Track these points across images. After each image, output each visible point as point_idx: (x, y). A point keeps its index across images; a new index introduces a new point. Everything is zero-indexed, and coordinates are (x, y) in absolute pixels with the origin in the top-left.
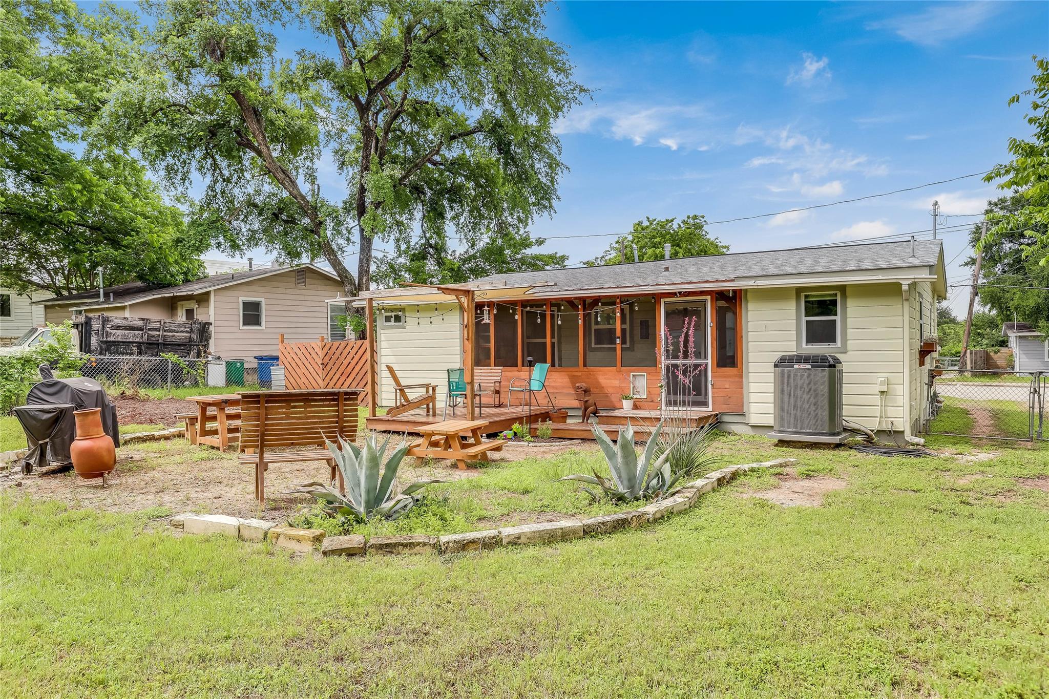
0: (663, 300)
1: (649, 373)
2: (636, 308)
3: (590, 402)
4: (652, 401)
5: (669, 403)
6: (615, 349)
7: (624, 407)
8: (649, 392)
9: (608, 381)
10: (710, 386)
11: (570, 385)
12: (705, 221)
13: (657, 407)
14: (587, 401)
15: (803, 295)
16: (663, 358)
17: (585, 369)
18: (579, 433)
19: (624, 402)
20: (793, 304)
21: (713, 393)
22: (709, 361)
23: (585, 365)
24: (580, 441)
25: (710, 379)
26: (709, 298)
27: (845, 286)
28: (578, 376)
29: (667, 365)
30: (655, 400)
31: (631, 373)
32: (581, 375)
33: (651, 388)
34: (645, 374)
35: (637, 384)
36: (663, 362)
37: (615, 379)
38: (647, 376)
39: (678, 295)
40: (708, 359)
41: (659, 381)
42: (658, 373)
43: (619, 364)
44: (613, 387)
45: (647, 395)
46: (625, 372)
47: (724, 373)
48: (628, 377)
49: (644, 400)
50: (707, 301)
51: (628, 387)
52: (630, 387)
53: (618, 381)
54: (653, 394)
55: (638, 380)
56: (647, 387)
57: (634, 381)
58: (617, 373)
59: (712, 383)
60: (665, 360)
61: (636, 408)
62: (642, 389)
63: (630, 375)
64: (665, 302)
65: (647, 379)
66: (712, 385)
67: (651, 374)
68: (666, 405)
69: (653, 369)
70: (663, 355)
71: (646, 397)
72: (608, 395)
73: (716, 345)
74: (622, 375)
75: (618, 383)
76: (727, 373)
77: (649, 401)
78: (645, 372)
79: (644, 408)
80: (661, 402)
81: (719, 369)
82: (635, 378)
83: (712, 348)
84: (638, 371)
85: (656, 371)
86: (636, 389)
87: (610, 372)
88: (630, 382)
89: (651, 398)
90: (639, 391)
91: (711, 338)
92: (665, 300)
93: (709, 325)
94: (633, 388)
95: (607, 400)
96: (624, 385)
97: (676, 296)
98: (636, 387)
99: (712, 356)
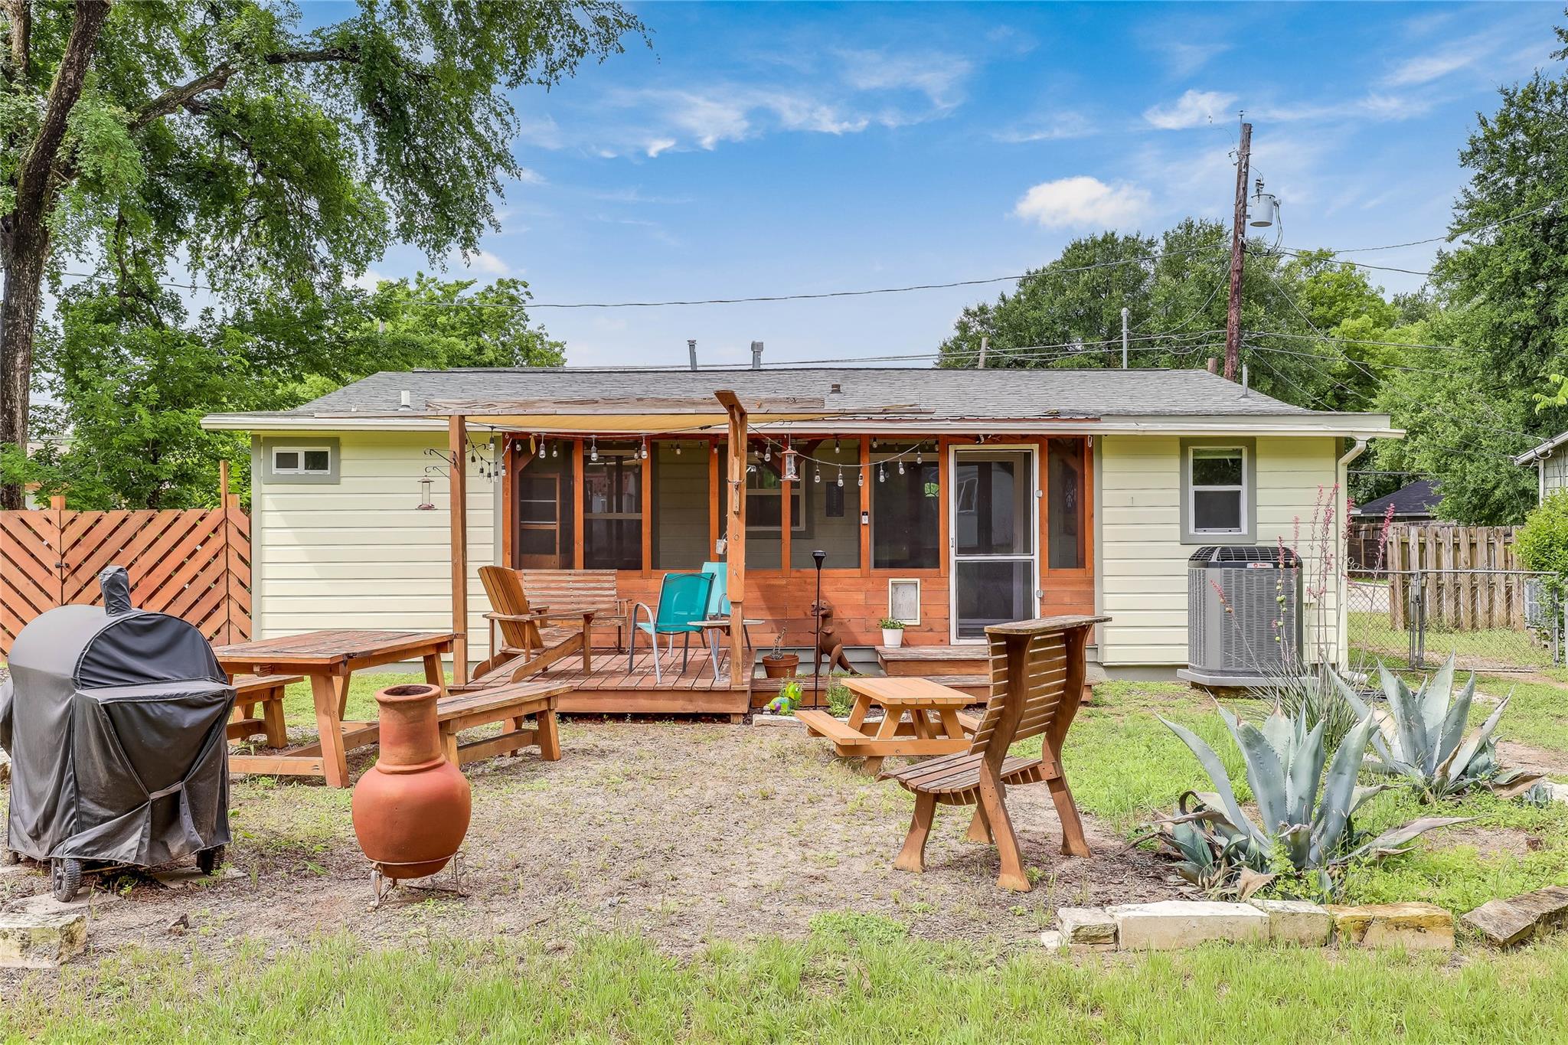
0: (952, 449)
1: (924, 580)
4: (932, 631)
5: (962, 633)
6: (778, 536)
7: (887, 643)
8: (924, 614)
9: (842, 595)
10: (1037, 601)
11: (762, 604)
15: (1190, 450)
16: (952, 551)
17: (795, 573)
19: (886, 632)
20: (1176, 463)
21: (1042, 613)
22: (1036, 558)
23: (794, 566)
25: (1037, 587)
26: (1036, 447)
27: (1254, 439)
28: (780, 586)
29: (961, 566)
30: (937, 628)
31: (890, 580)
32: (787, 584)
33: (929, 607)
34: (918, 580)
35: (900, 600)
36: (953, 559)
37: (859, 590)
38: (921, 584)
39: (983, 440)
40: (1033, 554)
41: (944, 593)
42: (942, 578)
43: (865, 562)
44: (854, 606)
45: (921, 618)
46: (880, 577)
47: (1062, 578)
48: (885, 586)
49: (917, 628)
50: (1032, 452)
51: (883, 606)
52: (888, 606)
53: (864, 594)
54: (933, 617)
55: (903, 593)
56: (921, 605)
57: (895, 594)
58: (861, 579)
59: (1042, 596)
60: (956, 555)
61: (908, 643)
62: (910, 609)
63: (888, 583)
64: (956, 452)
65: (921, 590)
66: (1040, 598)
67: (929, 580)
68: (960, 635)
69: (933, 571)
70: (952, 546)
71: (921, 624)
72: (844, 621)
73: (1048, 530)
74: (873, 583)
75: (863, 597)
76: (1067, 577)
77: (926, 630)
78: (917, 577)
79: (914, 643)
80: (949, 631)
81: (1054, 571)
82: (897, 588)
83: (1041, 534)
84: (903, 577)
85: (939, 576)
86: (897, 609)
87: (847, 578)
88: (888, 596)
89: (928, 624)
90: (905, 614)
91: (1040, 517)
92: (957, 448)
93: (1036, 494)
94: (893, 608)
95: (846, 630)
96: (875, 601)
97: (977, 442)
98: (899, 605)
99: (1041, 548)
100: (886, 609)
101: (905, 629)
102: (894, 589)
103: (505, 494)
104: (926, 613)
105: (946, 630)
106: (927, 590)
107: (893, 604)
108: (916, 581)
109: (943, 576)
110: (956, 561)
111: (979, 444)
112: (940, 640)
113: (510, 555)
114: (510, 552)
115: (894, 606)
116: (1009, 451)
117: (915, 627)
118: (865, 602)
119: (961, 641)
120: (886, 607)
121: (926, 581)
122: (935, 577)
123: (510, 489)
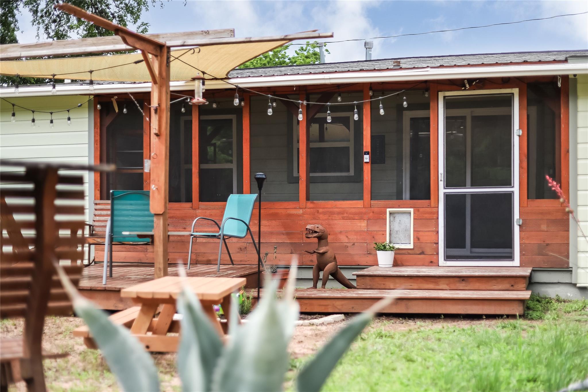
0: (441, 95)
1: (417, 209)
2: (382, 112)
3: (328, 255)
4: (422, 253)
5: (449, 255)
7: (380, 262)
8: (417, 239)
10: (516, 229)
12: (327, 51)
13: (434, 263)
14: (323, 254)
16: (441, 184)
17: (309, 204)
18: (338, 303)
19: (380, 254)
21: (521, 238)
22: (516, 189)
23: (308, 199)
24: (342, 316)
25: (516, 217)
26: (516, 91)
28: (299, 216)
29: (447, 197)
30: (428, 251)
31: (388, 210)
32: (303, 214)
33: (421, 233)
34: (412, 210)
35: (396, 226)
36: (442, 191)
37: (361, 219)
38: (414, 213)
39: (467, 86)
40: (513, 187)
41: (434, 221)
42: (432, 208)
43: (367, 194)
44: (357, 233)
45: (414, 243)
46: (378, 208)
47: (540, 208)
48: (383, 216)
49: (409, 251)
50: (513, 94)
51: (381, 233)
52: (386, 232)
53: (366, 222)
54: (424, 242)
55: (399, 221)
56: (414, 231)
57: (393, 222)
58: (364, 209)
59: (521, 223)
60: (444, 188)
61: (399, 263)
62: (404, 235)
63: (386, 213)
64: (444, 97)
65: (414, 219)
66: (520, 225)
67: (421, 210)
68: (447, 258)
69: (425, 202)
70: (441, 180)
71: (414, 247)
72: (348, 244)
73: (526, 165)
74: (373, 212)
75: (365, 225)
76: (545, 207)
77: (418, 253)
78: (411, 207)
79: (407, 264)
80: (438, 254)
81: (532, 201)
82: (394, 217)
83: (521, 168)
84: (399, 207)
85: (429, 206)
86: (394, 235)
87: (352, 209)
88: (386, 224)
89: (420, 248)
90: (400, 239)
91: (520, 154)
92: (446, 93)
93: (516, 133)
94: (390, 234)
95: (347, 253)
96: (375, 228)
97: (463, 88)
98: (395, 232)
99: (520, 181)
100: (384, 234)
101: (398, 252)
102: (392, 217)
103: (96, 145)
104: (419, 239)
105: (435, 253)
106: (420, 218)
107: (391, 231)
108: (410, 211)
109: (433, 206)
110: (444, 194)
111: (465, 90)
112: (430, 261)
113: (99, 191)
114: (99, 189)
115: (391, 233)
116: (492, 95)
117: (407, 251)
118: (367, 228)
119: (448, 262)
120: (384, 233)
121: (418, 211)
122: (426, 207)
123: (99, 140)
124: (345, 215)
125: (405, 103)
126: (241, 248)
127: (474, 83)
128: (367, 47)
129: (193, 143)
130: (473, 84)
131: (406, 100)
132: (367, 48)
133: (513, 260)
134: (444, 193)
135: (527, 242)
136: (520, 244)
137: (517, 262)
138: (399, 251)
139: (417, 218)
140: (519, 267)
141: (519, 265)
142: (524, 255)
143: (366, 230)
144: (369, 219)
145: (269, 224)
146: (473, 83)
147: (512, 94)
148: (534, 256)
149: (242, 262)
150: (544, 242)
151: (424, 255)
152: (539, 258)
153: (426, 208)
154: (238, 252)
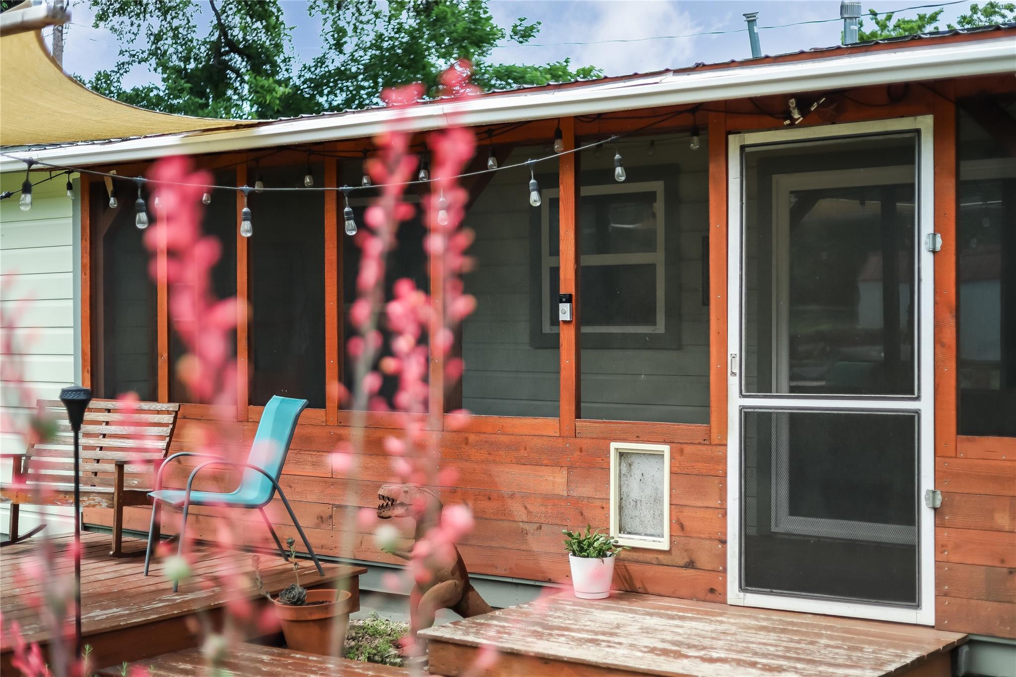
0: (734, 143)
1: (677, 448)
4: (691, 565)
8: (679, 527)
13: (715, 594)
16: (734, 384)
21: (939, 547)
22: (925, 405)
25: (927, 481)
26: (925, 123)
29: (748, 417)
31: (614, 445)
33: (687, 512)
34: (666, 449)
35: (635, 490)
36: (736, 403)
37: (557, 464)
38: (672, 457)
39: (796, 115)
40: (918, 398)
41: (717, 482)
42: (714, 447)
43: (567, 405)
44: (548, 499)
45: (671, 536)
46: (593, 438)
47: (992, 463)
48: (603, 460)
49: (661, 557)
50: (918, 131)
51: (598, 503)
52: (609, 503)
53: (565, 472)
54: (695, 535)
55: (640, 476)
56: (671, 504)
57: (627, 477)
58: (560, 440)
59: (938, 504)
60: (742, 396)
61: (638, 585)
62: (652, 512)
63: (609, 453)
64: (743, 148)
65: (672, 473)
66: (935, 509)
67: (688, 449)
68: (747, 584)
69: (698, 429)
70: (733, 374)
71: (671, 547)
72: (527, 527)
73: (954, 335)
74: (581, 451)
75: (564, 480)
76: (1004, 460)
77: (682, 563)
78: (664, 442)
79: (657, 589)
80: (725, 570)
81: (969, 440)
82: (630, 465)
83: (938, 346)
84: (638, 439)
85: (707, 441)
86: (629, 510)
87: (536, 438)
88: (609, 481)
89: (686, 550)
90: (642, 522)
91: (935, 303)
92: (747, 135)
93: (926, 243)
94: (621, 508)
95: (523, 547)
96: (584, 490)
97: (788, 122)
98: (632, 503)
99: (937, 382)
100: (605, 508)
101: (636, 557)
102: (624, 465)
103: (83, 274)
104: (682, 527)
105: (721, 568)
106: (684, 472)
107: (623, 502)
108: (663, 451)
109: (716, 442)
110: (741, 411)
111: (792, 126)
112: (708, 588)
113: (90, 374)
114: (89, 369)
115: (623, 504)
116: (863, 138)
117: (656, 556)
118: (568, 490)
119: (748, 595)
120: (604, 505)
121: (682, 451)
122: (700, 444)
123: (89, 265)
124: (524, 453)
125: (619, 170)
126: (321, 518)
127: (815, 105)
128: (845, 16)
129: (238, 272)
130: (813, 109)
131: (621, 163)
132: (845, 19)
133: (918, 606)
134: (742, 408)
135: (955, 558)
136: (936, 561)
137: (926, 613)
138: (638, 554)
139: (679, 472)
140: (933, 627)
141: (932, 623)
142: (946, 595)
143: (565, 493)
144: (570, 468)
145: (374, 465)
146: (811, 105)
147: (916, 134)
148: (973, 602)
149: (324, 550)
150: (1002, 561)
151: (692, 571)
152: (989, 608)
153: (700, 447)
154: (317, 526)
